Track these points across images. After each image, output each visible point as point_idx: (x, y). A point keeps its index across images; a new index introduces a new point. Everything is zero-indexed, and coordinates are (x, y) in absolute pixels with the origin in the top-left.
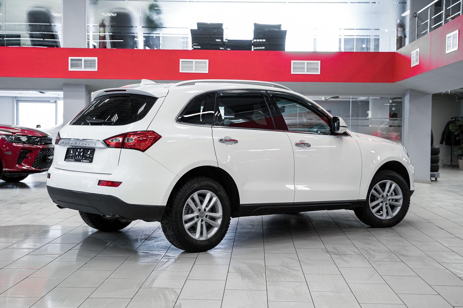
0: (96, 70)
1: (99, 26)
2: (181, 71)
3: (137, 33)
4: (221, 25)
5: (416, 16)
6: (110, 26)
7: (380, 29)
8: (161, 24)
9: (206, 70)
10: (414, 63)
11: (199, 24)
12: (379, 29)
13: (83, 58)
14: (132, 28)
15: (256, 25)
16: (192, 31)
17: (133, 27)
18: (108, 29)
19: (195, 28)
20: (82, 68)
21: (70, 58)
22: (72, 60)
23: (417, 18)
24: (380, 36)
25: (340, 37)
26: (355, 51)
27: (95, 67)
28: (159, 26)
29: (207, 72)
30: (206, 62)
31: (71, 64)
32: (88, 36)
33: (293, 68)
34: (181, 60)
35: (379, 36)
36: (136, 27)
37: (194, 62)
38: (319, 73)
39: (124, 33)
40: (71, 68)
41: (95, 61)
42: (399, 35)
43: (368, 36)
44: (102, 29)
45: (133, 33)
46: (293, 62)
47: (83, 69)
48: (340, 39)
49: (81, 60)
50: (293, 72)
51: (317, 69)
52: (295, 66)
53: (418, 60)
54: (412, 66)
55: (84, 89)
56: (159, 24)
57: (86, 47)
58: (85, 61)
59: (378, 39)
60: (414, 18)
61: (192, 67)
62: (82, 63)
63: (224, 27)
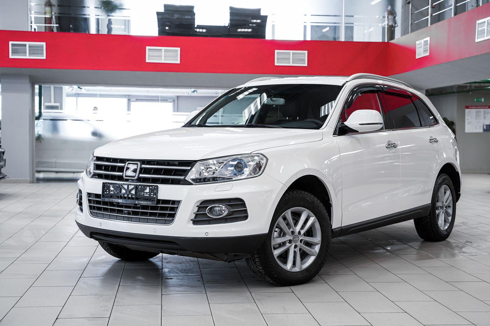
0: (44, 58)
1: (44, 6)
2: (147, 61)
3: (89, 15)
4: (192, 7)
5: (409, 3)
6: (57, 6)
7: (355, 16)
8: (121, 5)
9: (177, 60)
10: (420, 53)
11: (166, 6)
12: (353, 16)
13: (27, 43)
14: (84, 9)
15: (231, 8)
16: (158, 14)
17: (85, 7)
18: (55, 9)
19: (162, 10)
20: (26, 56)
21: (11, 43)
22: (13, 45)
23: (410, 5)
24: (355, 24)
25: (305, 24)
26: (343, 41)
27: (43, 54)
28: (119, 7)
29: (178, 62)
30: (178, 50)
31: (13, 50)
32: (31, 17)
33: (277, 58)
34: (147, 48)
35: (353, 24)
36: (88, 7)
37: (163, 51)
38: (306, 65)
39: (74, 14)
40: (12, 55)
41: (42, 47)
42: (390, 24)
43: (336, 23)
44: (48, 9)
45: (85, 15)
46: (277, 52)
47: (28, 57)
48: (305, 27)
49: (25, 45)
50: (277, 63)
51: (304, 60)
52: (279, 57)
53: (428, 50)
54: (417, 57)
55: (28, 81)
56: (118, 5)
57: (29, 30)
58: (29, 47)
59: (352, 27)
60: (407, 5)
61: (161, 56)
62: (26, 49)
63: (195, 10)
